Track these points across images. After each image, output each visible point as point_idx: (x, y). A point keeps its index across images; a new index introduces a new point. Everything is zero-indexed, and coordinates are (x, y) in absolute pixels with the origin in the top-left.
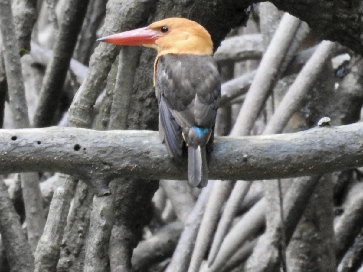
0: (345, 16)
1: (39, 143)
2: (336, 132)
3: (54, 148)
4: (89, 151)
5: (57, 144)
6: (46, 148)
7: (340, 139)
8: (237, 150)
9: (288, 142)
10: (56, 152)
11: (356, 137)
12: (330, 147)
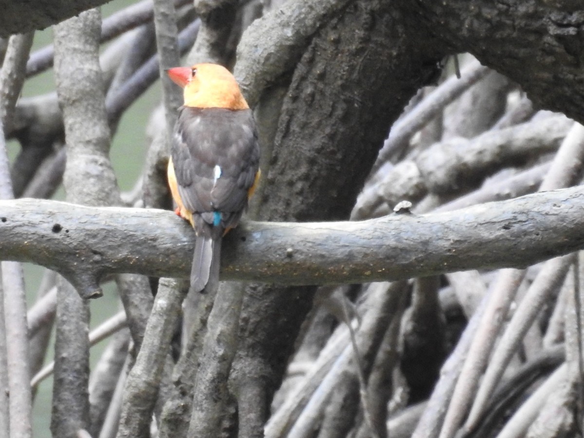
1: (4, 220)
2: (419, 222)
3: (25, 228)
4: (72, 234)
5: (29, 223)
6: (15, 227)
7: (424, 232)
8: (279, 241)
9: (351, 233)
10: (27, 234)
11: (446, 230)
12: (408, 242)
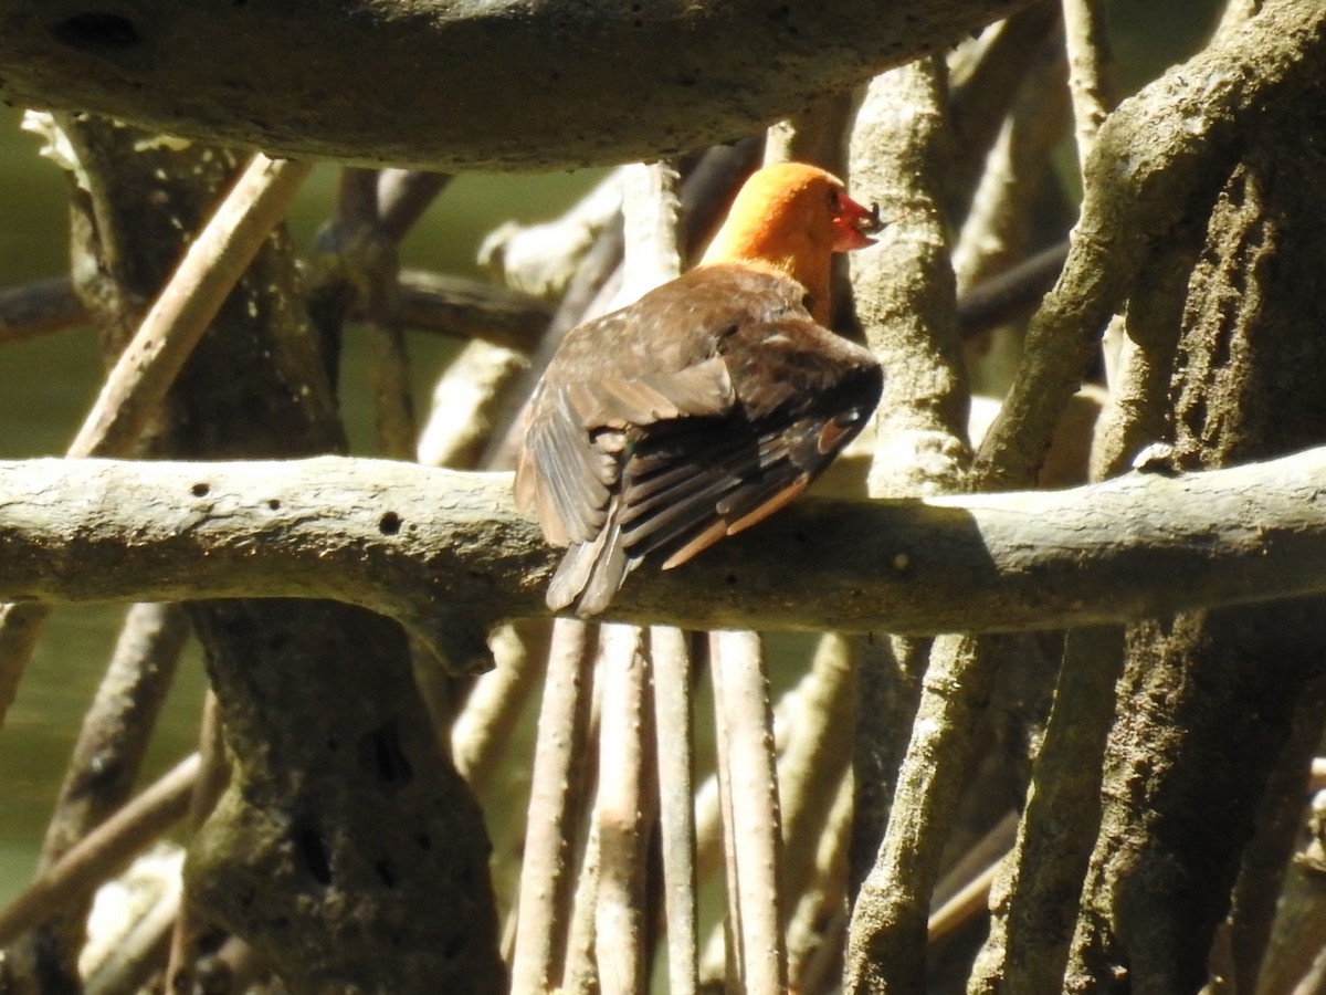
1: (274, 505)
2: (1189, 491)
3: (322, 522)
4: (425, 535)
5: (330, 511)
6: (297, 521)
7: (1199, 513)
8: (877, 539)
9: (1038, 518)
12: (1164, 535)
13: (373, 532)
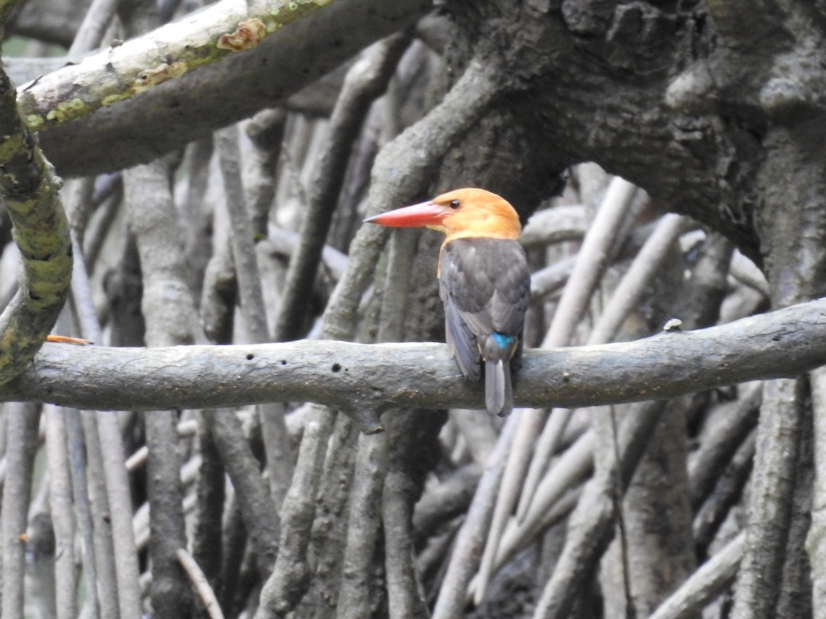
0: (698, 180)
1: (284, 363)
2: (690, 339)
3: (305, 369)
4: (352, 372)
5: (309, 364)
6: (295, 369)
7: (696, 349)
8: (554, 366)
9: (625, 354)
10: (307, 375)
11: (718, 345)
12: (681, 359)
13: (329, 373)
